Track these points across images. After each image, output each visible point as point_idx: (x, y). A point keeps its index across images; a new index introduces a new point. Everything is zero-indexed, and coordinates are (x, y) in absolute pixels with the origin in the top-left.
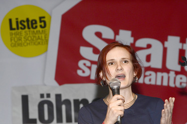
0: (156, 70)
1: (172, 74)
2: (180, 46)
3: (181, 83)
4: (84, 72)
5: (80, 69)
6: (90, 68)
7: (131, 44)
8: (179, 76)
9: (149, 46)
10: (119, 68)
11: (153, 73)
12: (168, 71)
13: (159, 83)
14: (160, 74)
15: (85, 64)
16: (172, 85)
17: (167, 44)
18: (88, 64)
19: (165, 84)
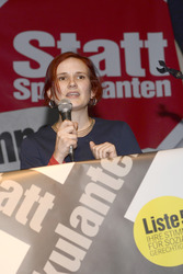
0: (114, 80)
1: (135, 82)
2: (140, 44)
3: (148, 92)
4: (22, 94)
5: (17, 91)
6: (29, 88)
7: (78, 50)
8: (144, 83)
9: (101, 50)
10: (72, 84)
11: (111, 84)
12: (129, 78)
13: (120, 95)
14: (119, 84)
15: (22, 84)
16: (137, 95)
17: (123, 44)
18: (27, 83)
19: (128, 95)
